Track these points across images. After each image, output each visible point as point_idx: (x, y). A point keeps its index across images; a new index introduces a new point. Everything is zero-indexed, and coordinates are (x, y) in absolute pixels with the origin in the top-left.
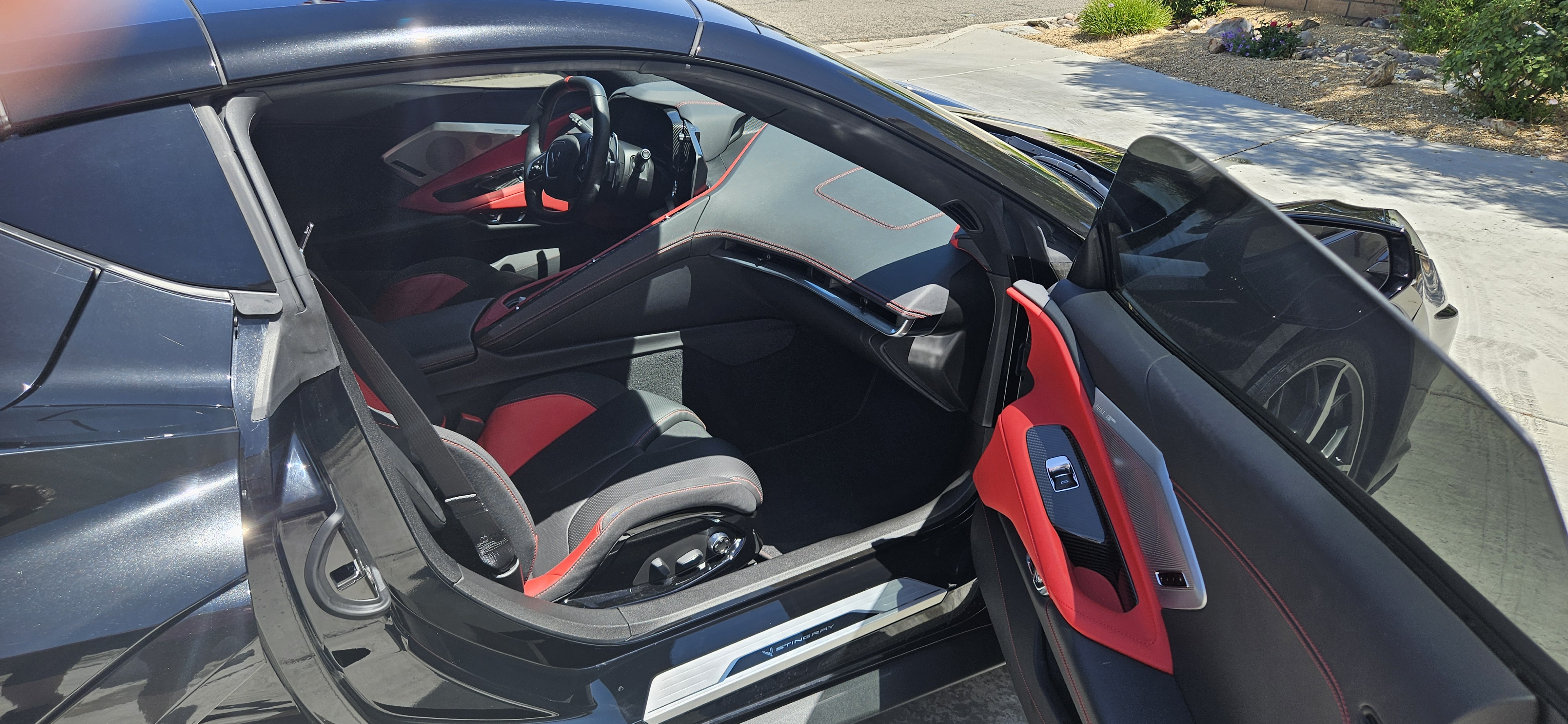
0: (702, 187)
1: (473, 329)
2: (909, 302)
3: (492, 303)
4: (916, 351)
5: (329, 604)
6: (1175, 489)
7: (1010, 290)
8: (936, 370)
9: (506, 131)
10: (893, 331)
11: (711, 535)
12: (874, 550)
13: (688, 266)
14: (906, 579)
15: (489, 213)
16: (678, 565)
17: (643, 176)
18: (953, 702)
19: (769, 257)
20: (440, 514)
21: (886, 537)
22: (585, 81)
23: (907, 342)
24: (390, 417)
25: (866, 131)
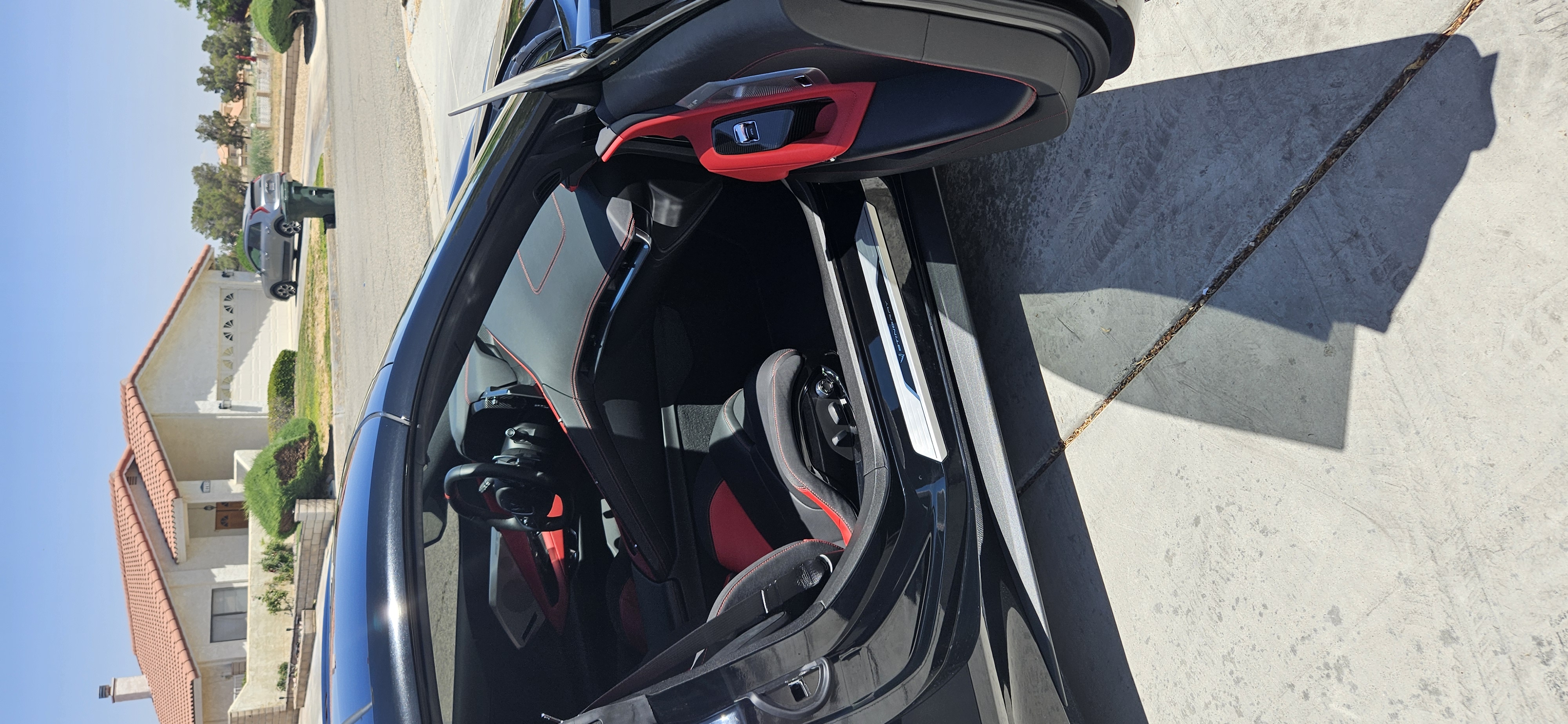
0: (535, 389)
1: (654, 581)
2: (621, 233)
3: (634, 564)
4: (667, 221)
5: (819, 702)
6: (734, 78)
7: (604, 158)
8: (683, 204)
9: (496, 545)
10: (646, 247)
11: (818, 395)
12: (834, 260)
13: (604, 402)
14: (856, 237)
15: (568, 559)
16: (839, 423)
17: (531, 432)
18: (969, 188)
19: (593, 336)
20: (777, 617)
21: (824, 248)
22: (447, 483)
23: (657, 231)
24: (698, 654)
25: (472, 277)
